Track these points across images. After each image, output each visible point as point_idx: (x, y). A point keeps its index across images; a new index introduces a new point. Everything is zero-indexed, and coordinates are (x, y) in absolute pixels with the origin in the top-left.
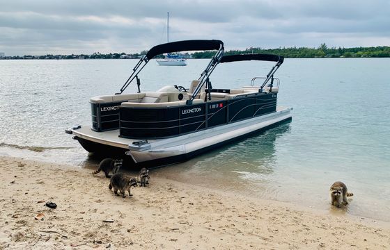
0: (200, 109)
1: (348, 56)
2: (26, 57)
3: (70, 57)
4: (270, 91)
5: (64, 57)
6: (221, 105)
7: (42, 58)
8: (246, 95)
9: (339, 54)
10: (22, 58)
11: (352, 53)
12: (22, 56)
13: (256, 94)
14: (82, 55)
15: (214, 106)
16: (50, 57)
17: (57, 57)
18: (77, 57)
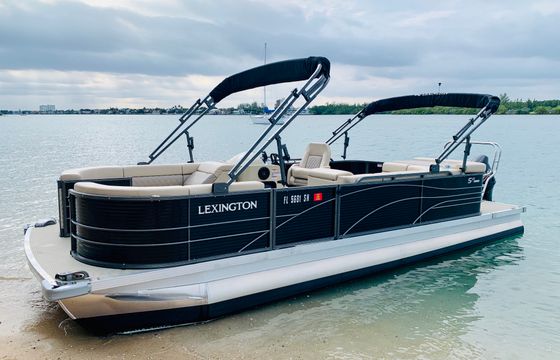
0: (253, 205)
1: (543, 112)
2: (83, 112)
3: (141, 112)
4: (463, 169)
5: (132, 112)
6: (318, 197)
7: (104, 112)
8: (393, 177)
9: (528, 109)
10: (77, 113)
11: (548, 109)
12: (78, 109)
13: (422, 175)
14: (157, 109)
15: (295, 199)
16: (114, 111)
17: (124, 112)
18: (150, 112)
